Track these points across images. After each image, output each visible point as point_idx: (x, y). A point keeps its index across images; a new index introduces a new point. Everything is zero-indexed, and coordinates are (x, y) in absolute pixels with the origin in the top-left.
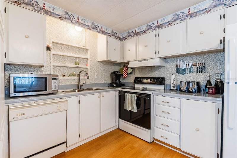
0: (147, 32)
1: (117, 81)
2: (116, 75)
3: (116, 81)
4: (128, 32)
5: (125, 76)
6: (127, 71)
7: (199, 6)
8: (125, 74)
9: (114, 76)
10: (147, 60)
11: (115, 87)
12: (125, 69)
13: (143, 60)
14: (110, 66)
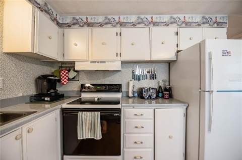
0: (105, 26)
1: (52, 91)
2: (49, 81)
3: (48, 91)
4: (74, 18)
5: (65, 81)
6: (67, 75)
7: (160, 17)
8: (65, 80)
9: (45, 83)
10: (104, 62)
11: (47, 101)
12: (65, 72)
13: (98, 62)
14: (35, 65)
